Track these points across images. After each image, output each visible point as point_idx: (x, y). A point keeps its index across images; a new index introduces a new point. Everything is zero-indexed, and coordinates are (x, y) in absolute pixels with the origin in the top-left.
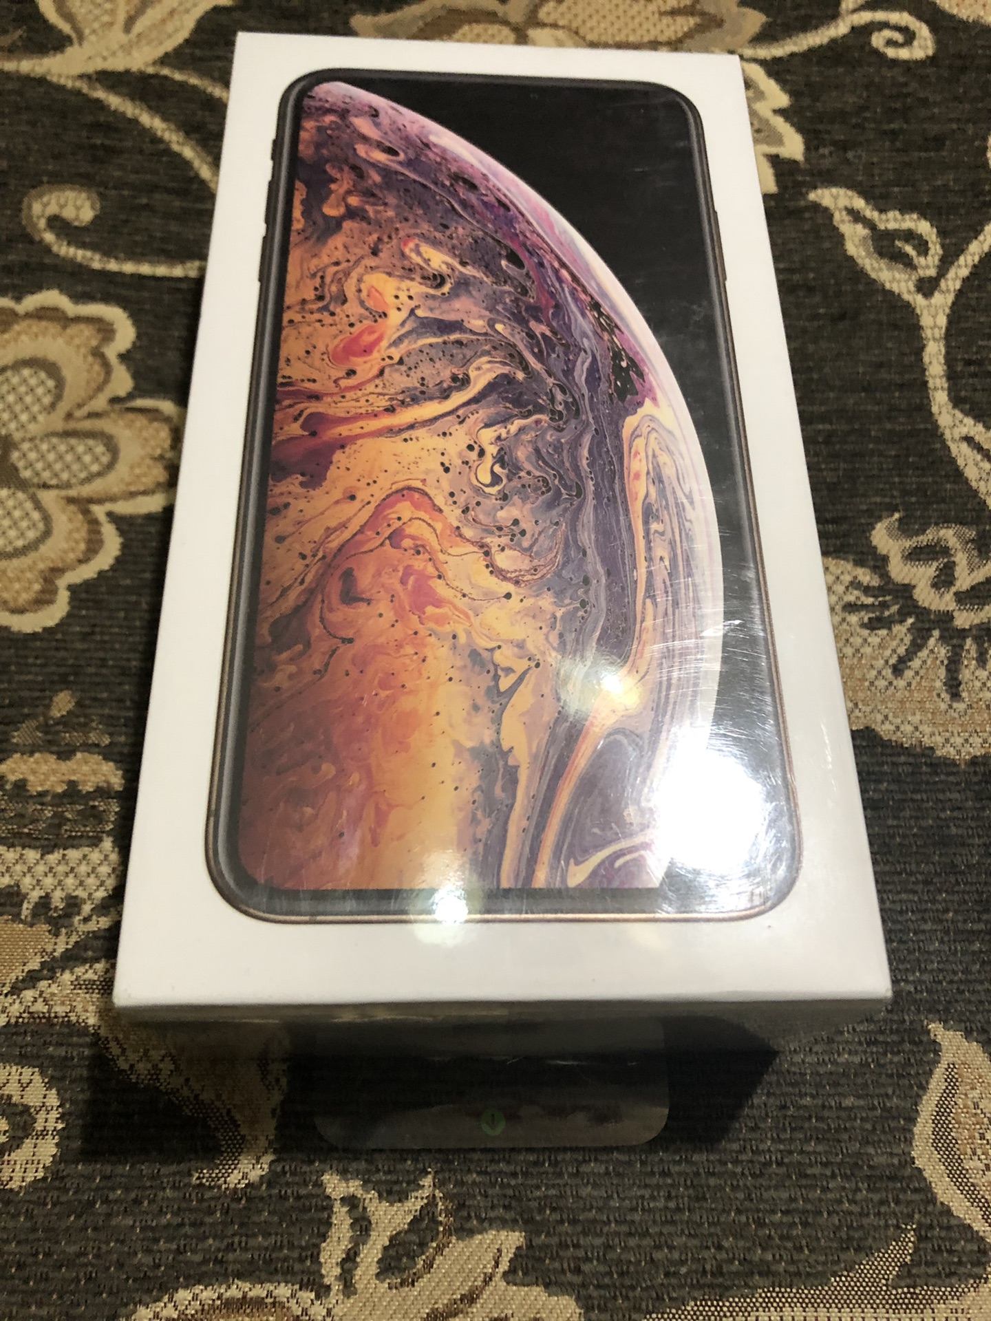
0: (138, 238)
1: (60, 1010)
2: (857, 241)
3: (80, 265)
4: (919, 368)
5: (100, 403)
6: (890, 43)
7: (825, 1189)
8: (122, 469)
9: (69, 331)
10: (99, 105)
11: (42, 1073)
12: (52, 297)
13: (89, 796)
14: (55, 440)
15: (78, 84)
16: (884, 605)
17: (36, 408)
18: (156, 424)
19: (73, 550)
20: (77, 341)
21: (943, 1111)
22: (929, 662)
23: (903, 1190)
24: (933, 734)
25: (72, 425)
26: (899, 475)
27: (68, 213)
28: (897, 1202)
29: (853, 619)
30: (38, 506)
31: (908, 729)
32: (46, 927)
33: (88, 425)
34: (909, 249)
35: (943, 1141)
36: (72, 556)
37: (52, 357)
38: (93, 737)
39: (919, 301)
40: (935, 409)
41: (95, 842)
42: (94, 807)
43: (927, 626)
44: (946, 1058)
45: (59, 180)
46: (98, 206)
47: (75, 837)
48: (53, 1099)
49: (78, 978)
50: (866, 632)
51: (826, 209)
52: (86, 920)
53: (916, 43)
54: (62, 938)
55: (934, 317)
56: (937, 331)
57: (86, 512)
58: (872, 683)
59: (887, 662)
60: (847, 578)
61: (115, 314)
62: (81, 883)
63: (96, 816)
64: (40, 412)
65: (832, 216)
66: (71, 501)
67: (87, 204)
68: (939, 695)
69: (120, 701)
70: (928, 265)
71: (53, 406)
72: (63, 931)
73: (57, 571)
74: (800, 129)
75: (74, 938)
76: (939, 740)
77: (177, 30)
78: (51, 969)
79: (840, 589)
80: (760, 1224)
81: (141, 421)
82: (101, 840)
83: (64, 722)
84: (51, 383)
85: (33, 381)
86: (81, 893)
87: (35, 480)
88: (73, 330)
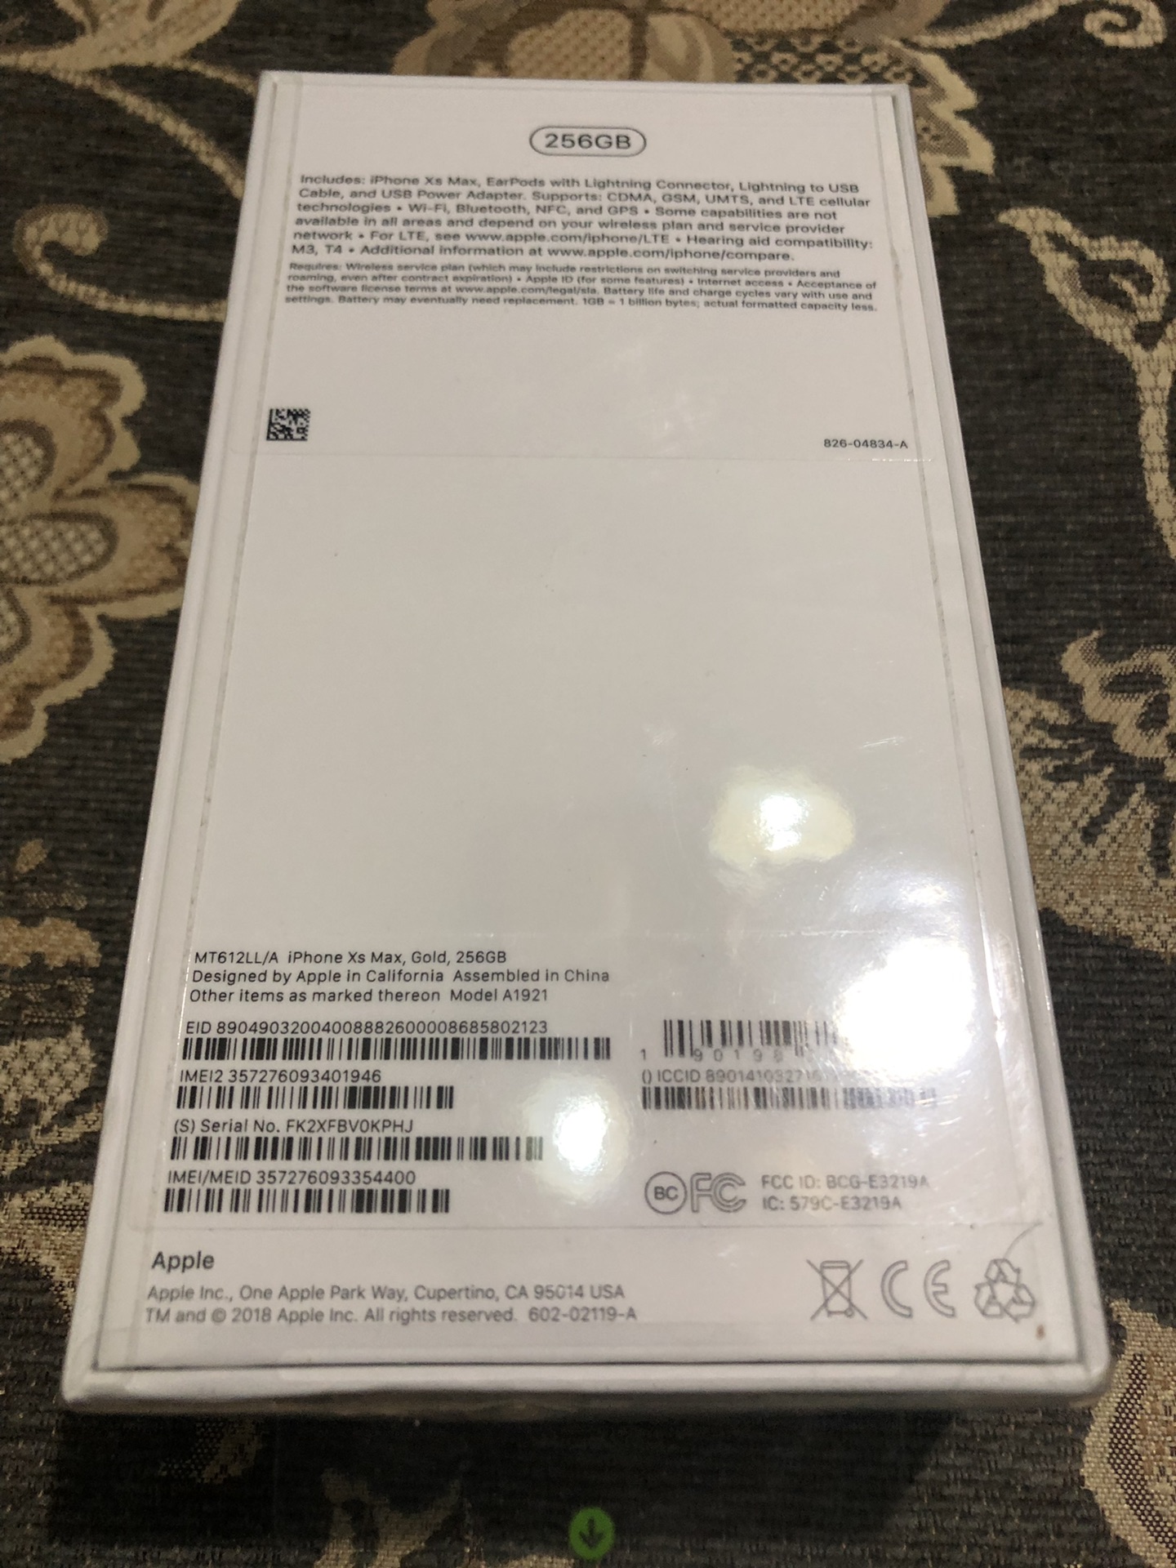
0: (154, 271)
1: (7, 1244)
2: (1060, 274)
3: (82, 305)
4: (1134, 442)
5: (98, 478)
6: (1109, 26)
7: (966, 1516)
8: (120, 562)
9: (64, 388)
10: (112, 107)
12: (46, 345)
13: (58, 973)
14: (39, 524)
15: (89, 82)
16: (1075, 750)
17: (18, 483)
18: (164, 506)
19: (54, 661)
20: (73, 400)
21: (1124, 1417)
22: (1130, 826)
23: (1068, 1519)
24: (1130, 920)
25: (61, 506)
26: (1100, 582)
27: (70, 239)
28: (1059, 1535)
29: (1034, 767)
30: (15, 606)
31: (1099, 911)
33: (82, 505)
34: (1127, 286)
35: (1122, 1456)
36: (53, 670)
37: (41, 420)
38: (66, 899)
39: (1137, 353)
40: (1151, 496)
41: (62, 1031)
42: (62, 987)
43: (1129, 777)
44: (1132, 1347)
45: (59, 198)
46: (106, 231)
47: (38, 1024)
49: (30, 1205)
50: (1050, 785)
51: (1022, 234)
52: (46, 1130)
53: (1141, 27)
54: (15, 1153)
55: (1156, 375)
56: (1158, 393)
57: (73, 615)
58: (1055, 852)
59: (1075, 823)
60: (1028, 714)
61: (122, 367)
62: (42, 1084)
63: (66, 999)
64: (24, 488)
65: (1028, 243)
66: (54, 600)
67: (93, 228)
68: (1141, 869)
69: (100, 853)
70: (1151, 306)
71: (39, 481)
72: (16, 1143)
73: (33, 688)
74: (989, 135)
75: (29, 1153)
76: (1139, 926)
77: (214, 16)
79: (1019, 728)
81: (146, 501)
82: (68, 1029)
83: (32, 878)
84: (38, 452)
85: (17, 450)
86: (41, 1097)
87: (13, 574)
88: (69, 386)
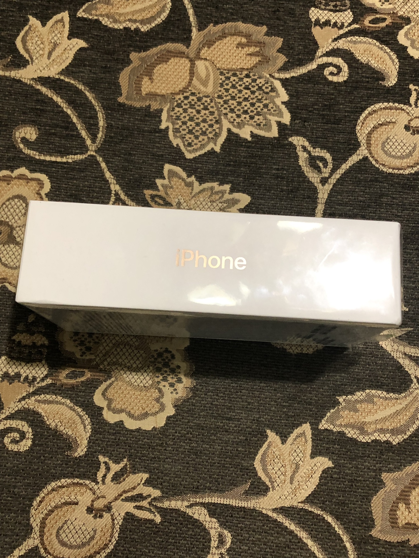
0: (51, 146)
1: (32, 407)
2: (303, 160)
3: (32, 158)
6: (332, 74)
7: (229, 470)
9: (29, 184)
10: (38, 92)
11: (27, 423)
12: (23, 170)
13: (38, 347)
15: (31, 82)
17: (20, 214)
20: (31, 188)
21: (265, 453)
23: (249, 472)
27: (28, 136)
28: (247, 475)
32: (27, 384)
34: (321, 165)
35: (263, 461)
37: (24, 195)
38: (40, 329)
39: (320, 186)
41: (40, 361)
42: (40, 350)
44: (269, 440)
45: (25, 123)
46: (38, 133)
47: (35, 359)
48: (30, 430)
49: (36, 399)
51: (295, 145)
52: (38, 383)
53: (341, 74)
54: (32, 388)
55: (323, 194)
56: (323, 200)
61: (44, 178)
62: (37, 373)
65: (296, 148)
67: (34, 132)
70: (326, 172)
71: (25, 214)
72: (32, 385)
74: (291, 112)
75: (35, 388)
76: (288, 347)
77: (67, 59)
78: (29, 396)
80: (210, 477)
82: (42, 360)
83: (32, 324)
84: (24, 205)
86: (37, 376)
